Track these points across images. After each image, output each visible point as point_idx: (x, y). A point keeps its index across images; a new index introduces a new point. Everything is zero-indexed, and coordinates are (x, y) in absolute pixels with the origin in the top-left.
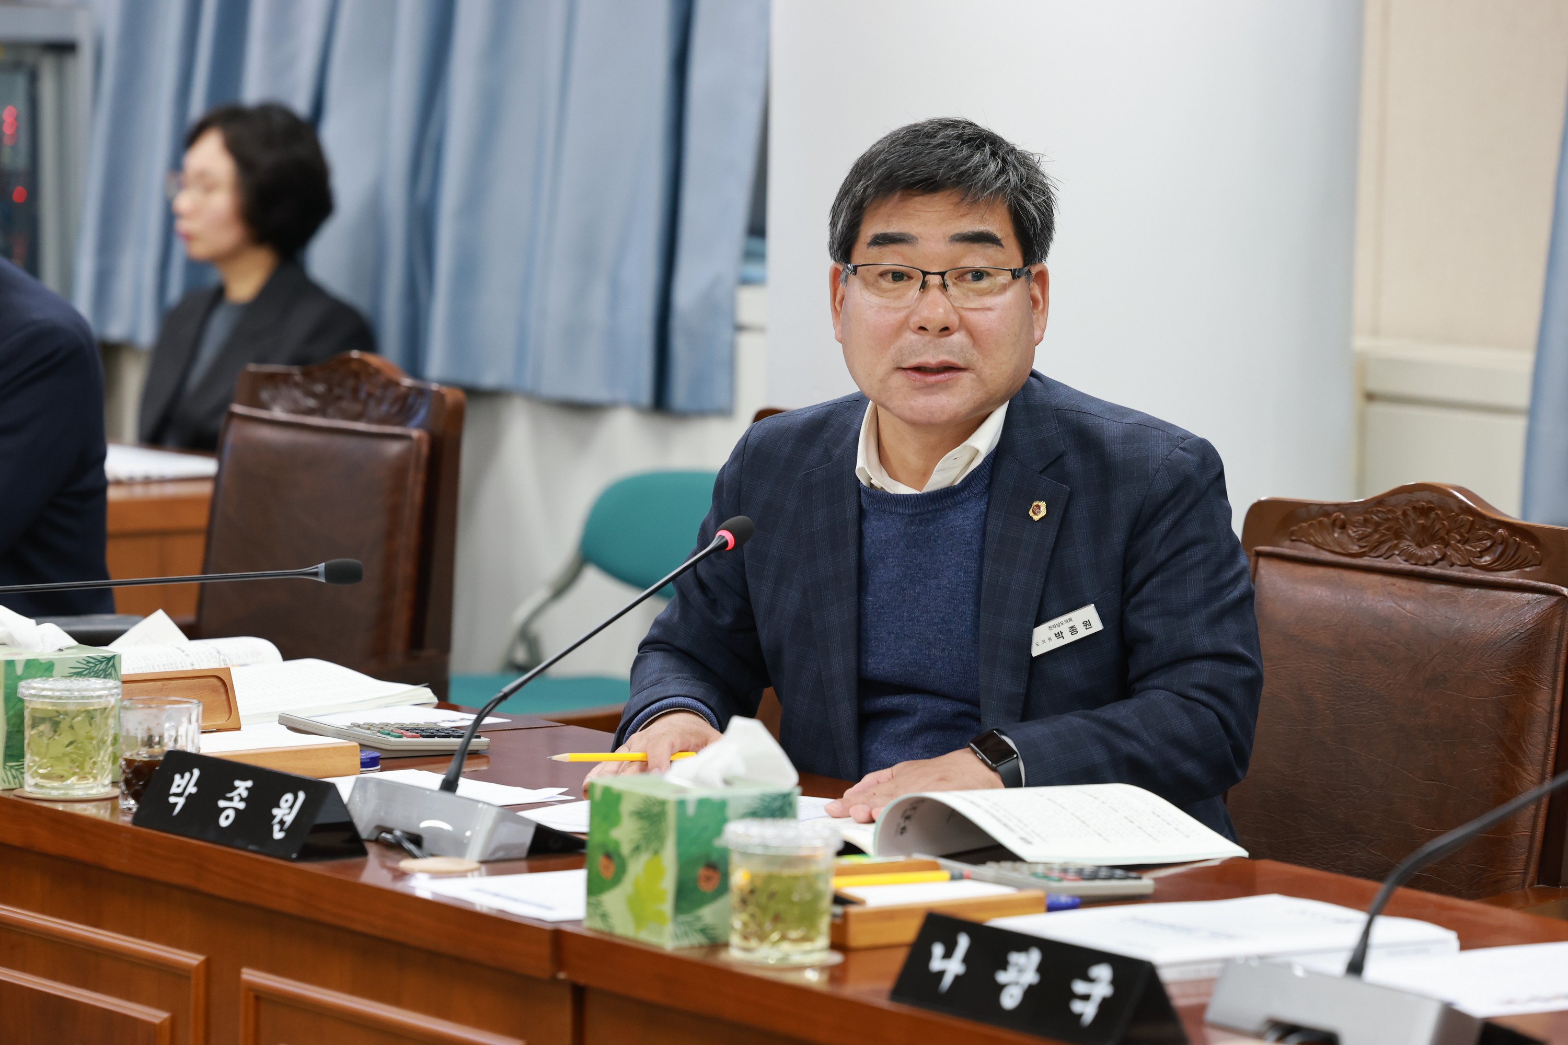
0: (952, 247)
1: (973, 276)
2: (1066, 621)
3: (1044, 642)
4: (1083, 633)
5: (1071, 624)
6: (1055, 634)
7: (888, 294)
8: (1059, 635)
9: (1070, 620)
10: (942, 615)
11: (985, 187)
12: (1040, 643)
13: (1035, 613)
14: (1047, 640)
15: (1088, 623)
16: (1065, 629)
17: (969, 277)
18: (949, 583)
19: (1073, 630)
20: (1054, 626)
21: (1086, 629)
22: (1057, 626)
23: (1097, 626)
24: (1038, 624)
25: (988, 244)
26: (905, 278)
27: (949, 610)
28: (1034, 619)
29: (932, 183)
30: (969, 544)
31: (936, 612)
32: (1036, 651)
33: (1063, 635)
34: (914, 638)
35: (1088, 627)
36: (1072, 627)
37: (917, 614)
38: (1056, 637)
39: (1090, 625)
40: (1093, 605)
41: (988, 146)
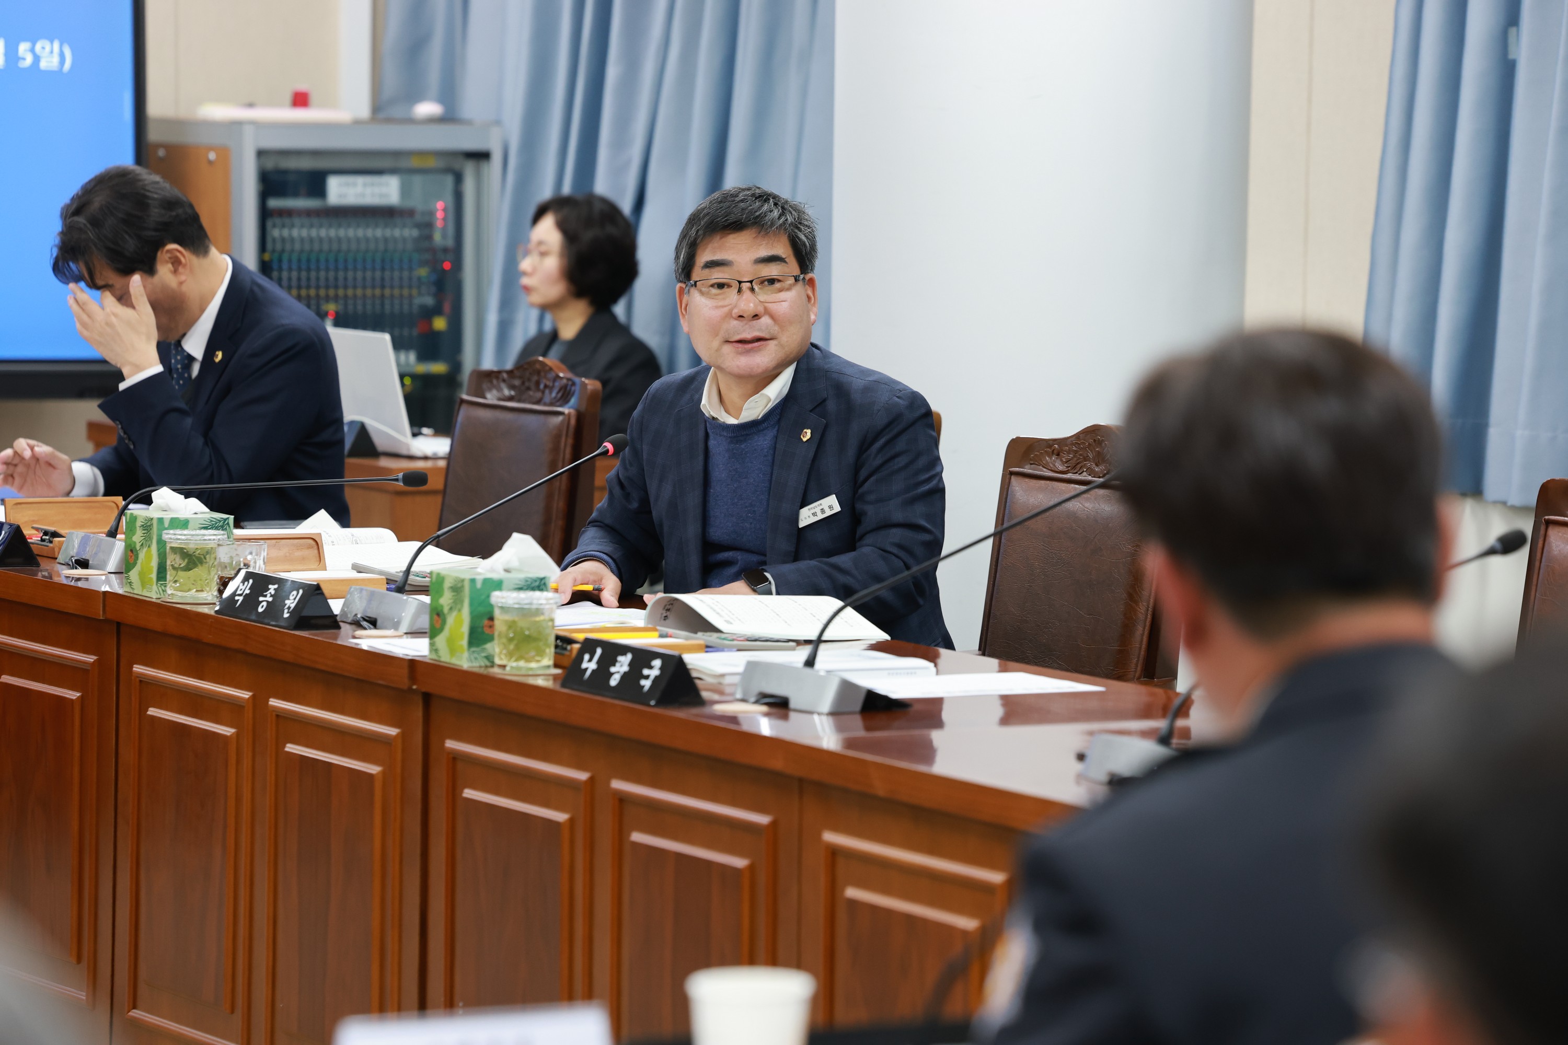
0: (756, 266)
1: (768, 282)
2: (819, 505)
3: (806, 518)
4: (829, 513)
5: (821, 507)
6: (812, 514)
7: (716, 297)
8: (814, 514)
9: (821, 504)
10: (750, 501)
11: (772, 224)
12: (804, 519)
13: (800, 500)
14: (807, 517)
15: (832, 507)
16: (818, 510)
17: (766, 283)
18: (754, 481)
19: (823, 511)
22: (814, 508)
23: (837, 508)
24: (802, 506)
25: (778, 262)
26: (726, 287)
27: (754, 498)
28: (799, 504)
29: (739, 224)
30: (765, 456)
32: (802, 524)
33: (817, 514)
35: (831, 509)
36: (822, 509)
37: (736, 501)
40: (834, 495)
41: (771, 200)
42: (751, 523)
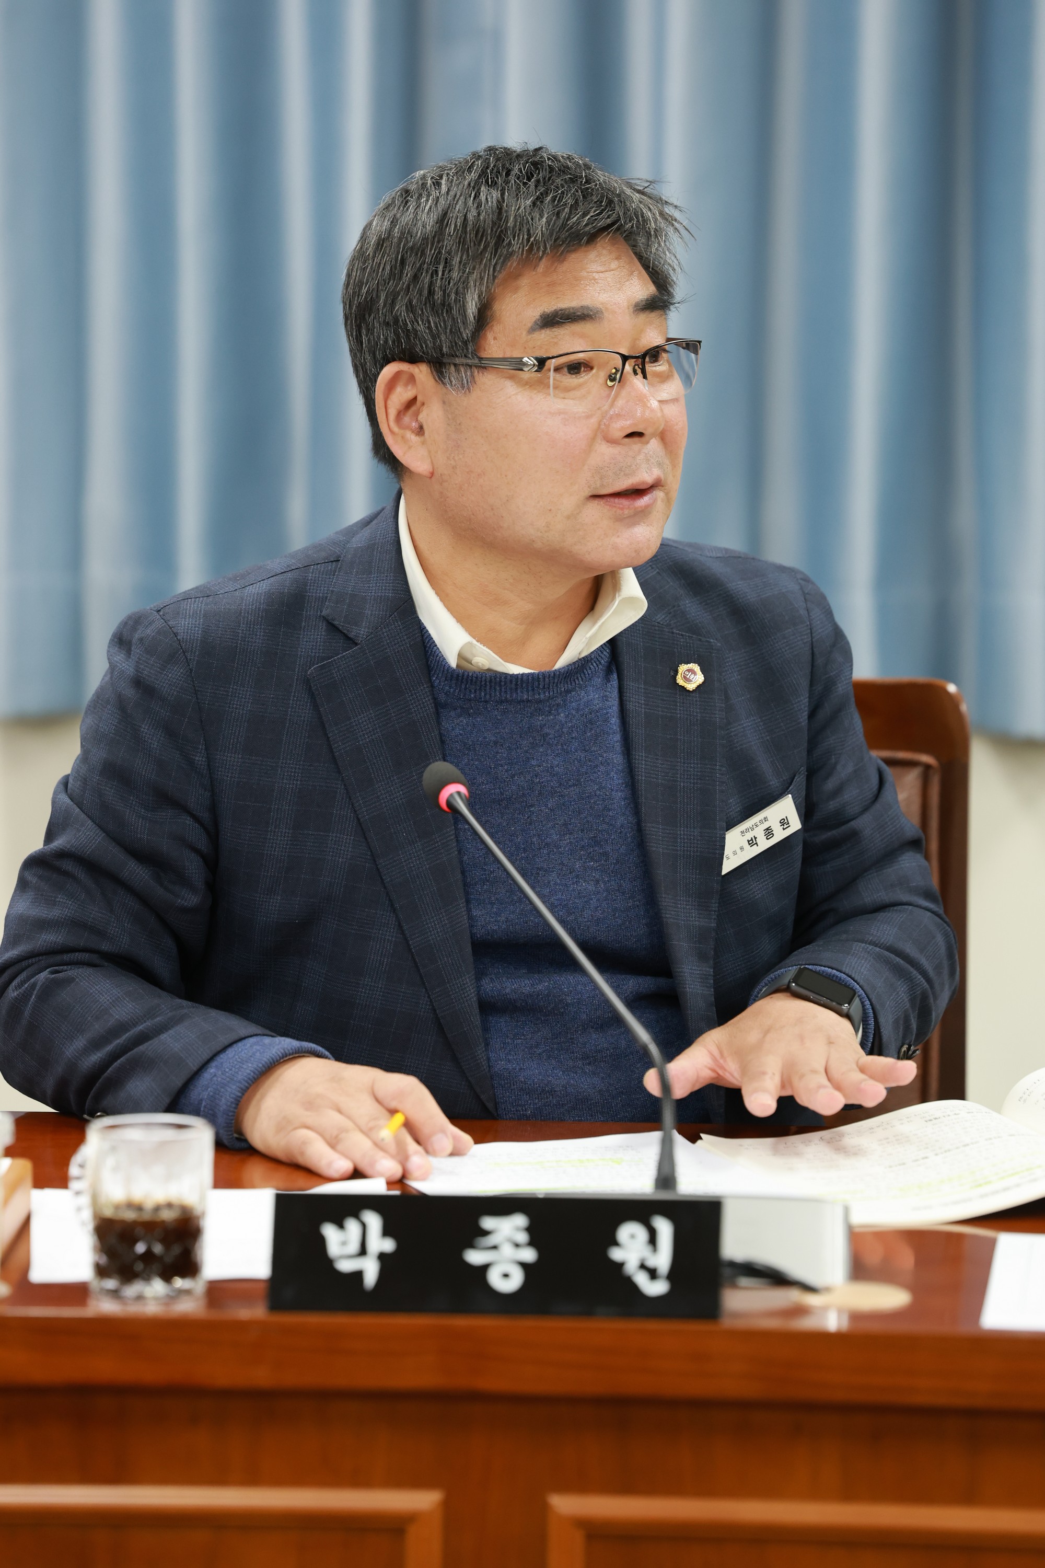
0: (635, 319)
2: (761, 822)
3: (735, 853)
4: (780, 835)
5: (766, 825)
6: (748, 841)
7: (571, 394)
8: (752, 842)
9: (766, 819)
12: (731, 855)
14: (739, 851)
15: (786, 821)
16: (759, 833)
19: (769, 833)
20: (747, 830)
21: (784, 829)
22: (750, 830)
24: (730, 828)
26: (583, 369)
28: (724, 824)
31: (582, 831)
32: (729, 865)
33: (757, 841)
34: (553, 872)
35: (785, 826)
36: (767, 829)
38: (749, 844)
39: (788, 824)
40: (790, 795)
42: (597, 881)
